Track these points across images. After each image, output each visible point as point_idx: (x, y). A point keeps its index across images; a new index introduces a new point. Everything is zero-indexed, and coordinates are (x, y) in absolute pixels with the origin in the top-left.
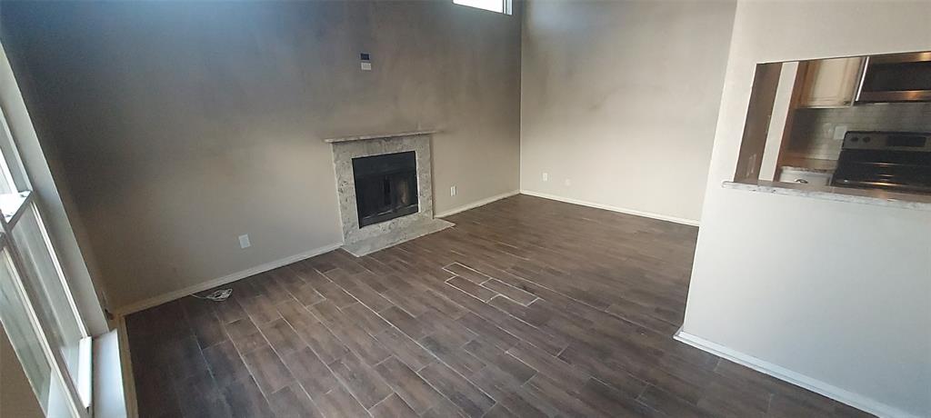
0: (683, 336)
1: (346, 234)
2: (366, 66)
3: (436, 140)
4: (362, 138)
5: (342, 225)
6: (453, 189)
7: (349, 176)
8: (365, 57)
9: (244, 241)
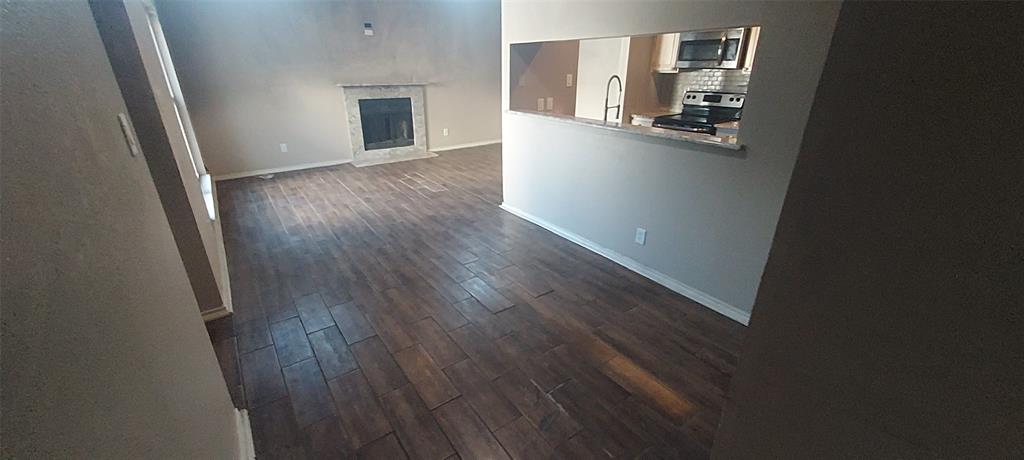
0: (504, 206)
1: (355, 153)
2: (368, 32)
3: (430, 91)
4: (364, 85)
5: (351, 147)
6: (445, 131)
7: (357, 111)
8: (368, 26)
9: (284, 147)
